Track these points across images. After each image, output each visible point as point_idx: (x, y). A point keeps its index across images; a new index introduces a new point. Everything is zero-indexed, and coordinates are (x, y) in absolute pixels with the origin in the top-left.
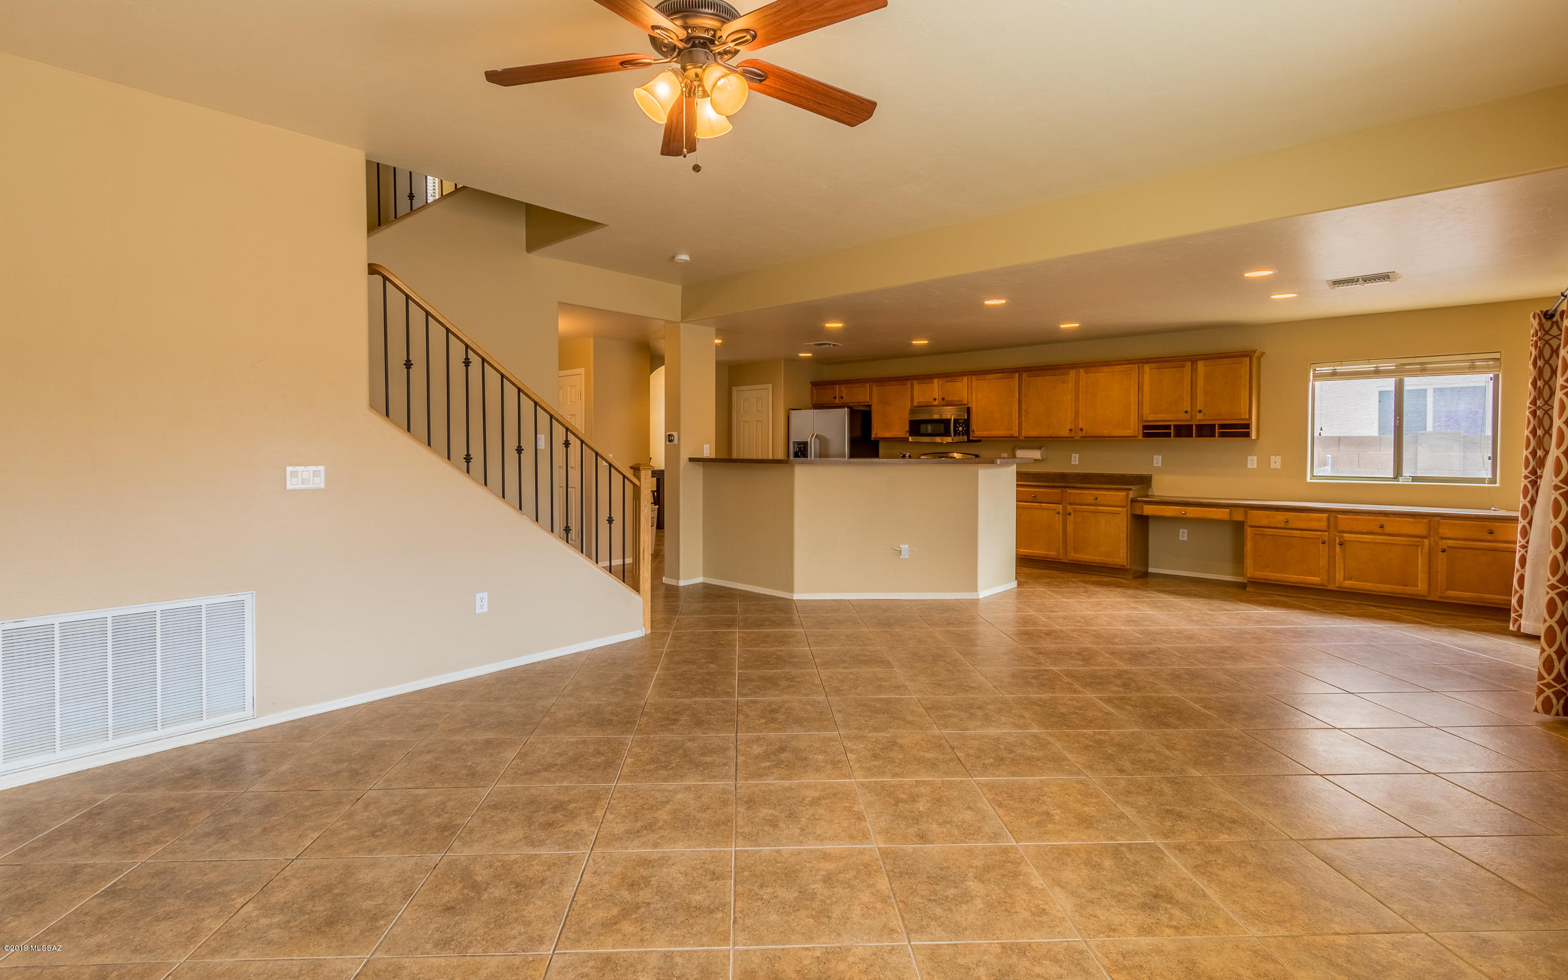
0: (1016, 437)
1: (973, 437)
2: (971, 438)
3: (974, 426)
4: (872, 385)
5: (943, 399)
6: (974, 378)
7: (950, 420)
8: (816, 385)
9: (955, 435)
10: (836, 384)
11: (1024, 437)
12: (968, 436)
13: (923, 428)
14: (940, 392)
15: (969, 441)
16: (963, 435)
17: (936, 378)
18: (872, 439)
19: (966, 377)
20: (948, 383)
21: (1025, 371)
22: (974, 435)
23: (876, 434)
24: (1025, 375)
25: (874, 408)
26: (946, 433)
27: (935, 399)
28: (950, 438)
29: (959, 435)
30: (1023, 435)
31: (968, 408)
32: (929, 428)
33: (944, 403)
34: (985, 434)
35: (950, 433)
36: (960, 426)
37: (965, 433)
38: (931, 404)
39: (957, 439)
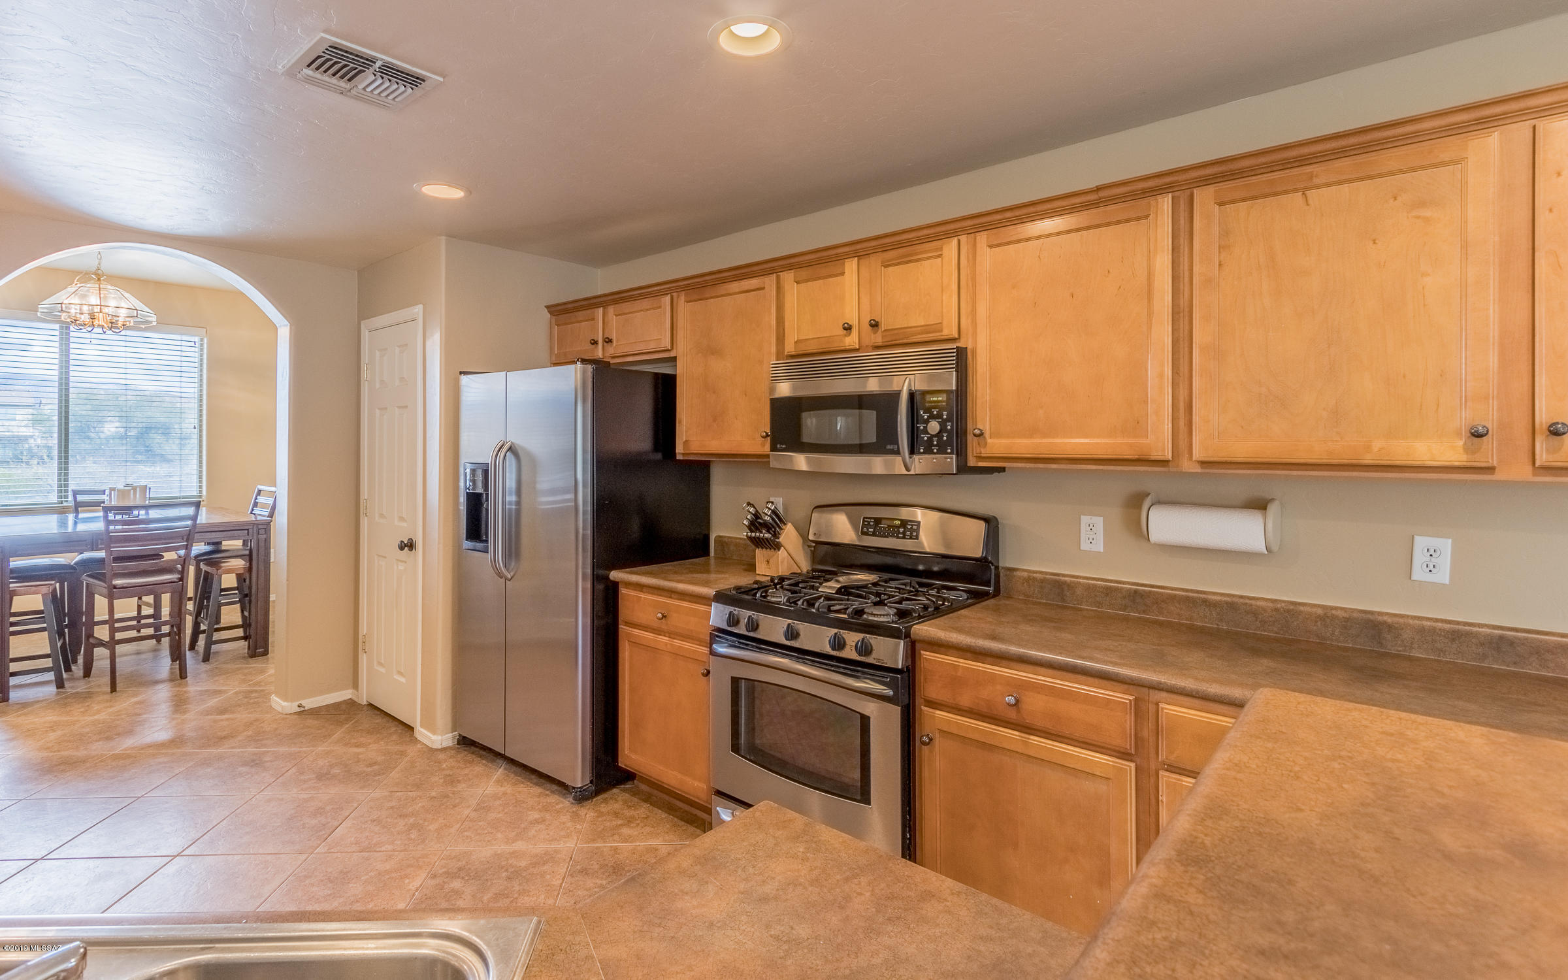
0: (1164, 463)
1: (980, 458)
2: (972, 462)
3: (982, 417)
4: (678, 297)
5: (875, 325)
6: (982, 238)
7: (897, 394)
8: (562, 312)
9: (912, 452)
10: (598, 305)
11: (1203, 463)
12: (961, 452)
13: (811, 422)
14: (865, 301)
15: (964, 468)
16: (942, 451)
17: (851, 255)
18: (679, 457)
19: (955, 241)
20: (891, 269)
21: (1205, 182)
22: (985, 452)
23: (686, 443)
24: (1204, 197)
25: (682, 370)
26: (884, 443)
27: (848, 328)
28: (899, 459)
29: (929, 451)
30: (1198, 453)
31: (961, 353)
32: (842, 424)
33: (878, 339)
34: (1023, 445)
35: (895, 441)
36: (932, 417)
37: (949, 442)
38: (836, 345)
39: (921, 464)
